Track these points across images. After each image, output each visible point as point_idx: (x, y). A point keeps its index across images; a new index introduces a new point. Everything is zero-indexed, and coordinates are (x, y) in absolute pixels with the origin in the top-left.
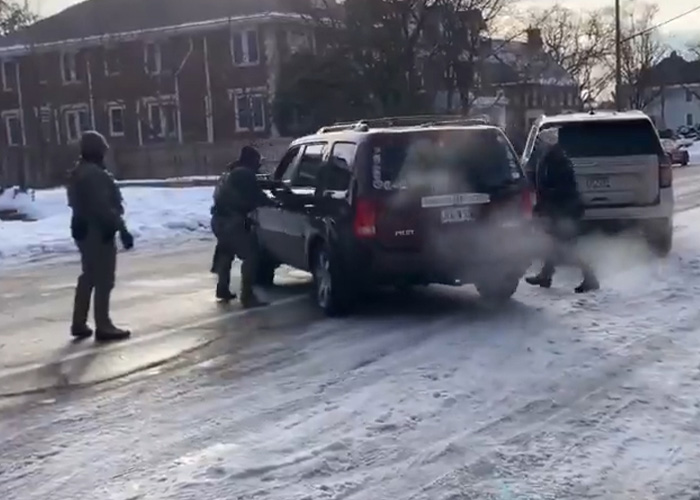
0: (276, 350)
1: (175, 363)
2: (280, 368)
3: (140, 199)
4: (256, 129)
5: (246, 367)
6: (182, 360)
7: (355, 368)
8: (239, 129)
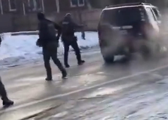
0: (91, 108)
1: (42, 115)
2: (92, 116)
3: (25, 41)
4: (79, 5)
5: (75, 116)
6: (44, 114)
7: (128, 115)
8: (72, 5)
